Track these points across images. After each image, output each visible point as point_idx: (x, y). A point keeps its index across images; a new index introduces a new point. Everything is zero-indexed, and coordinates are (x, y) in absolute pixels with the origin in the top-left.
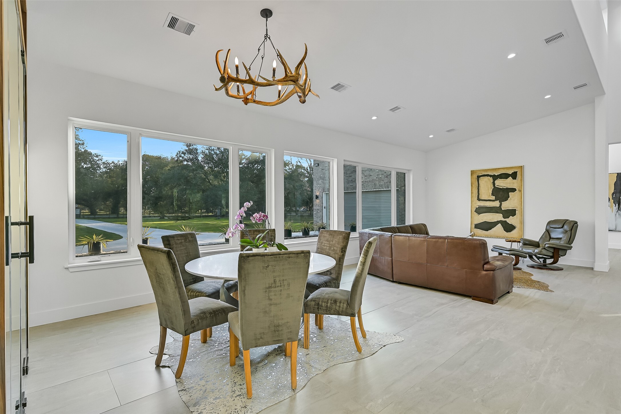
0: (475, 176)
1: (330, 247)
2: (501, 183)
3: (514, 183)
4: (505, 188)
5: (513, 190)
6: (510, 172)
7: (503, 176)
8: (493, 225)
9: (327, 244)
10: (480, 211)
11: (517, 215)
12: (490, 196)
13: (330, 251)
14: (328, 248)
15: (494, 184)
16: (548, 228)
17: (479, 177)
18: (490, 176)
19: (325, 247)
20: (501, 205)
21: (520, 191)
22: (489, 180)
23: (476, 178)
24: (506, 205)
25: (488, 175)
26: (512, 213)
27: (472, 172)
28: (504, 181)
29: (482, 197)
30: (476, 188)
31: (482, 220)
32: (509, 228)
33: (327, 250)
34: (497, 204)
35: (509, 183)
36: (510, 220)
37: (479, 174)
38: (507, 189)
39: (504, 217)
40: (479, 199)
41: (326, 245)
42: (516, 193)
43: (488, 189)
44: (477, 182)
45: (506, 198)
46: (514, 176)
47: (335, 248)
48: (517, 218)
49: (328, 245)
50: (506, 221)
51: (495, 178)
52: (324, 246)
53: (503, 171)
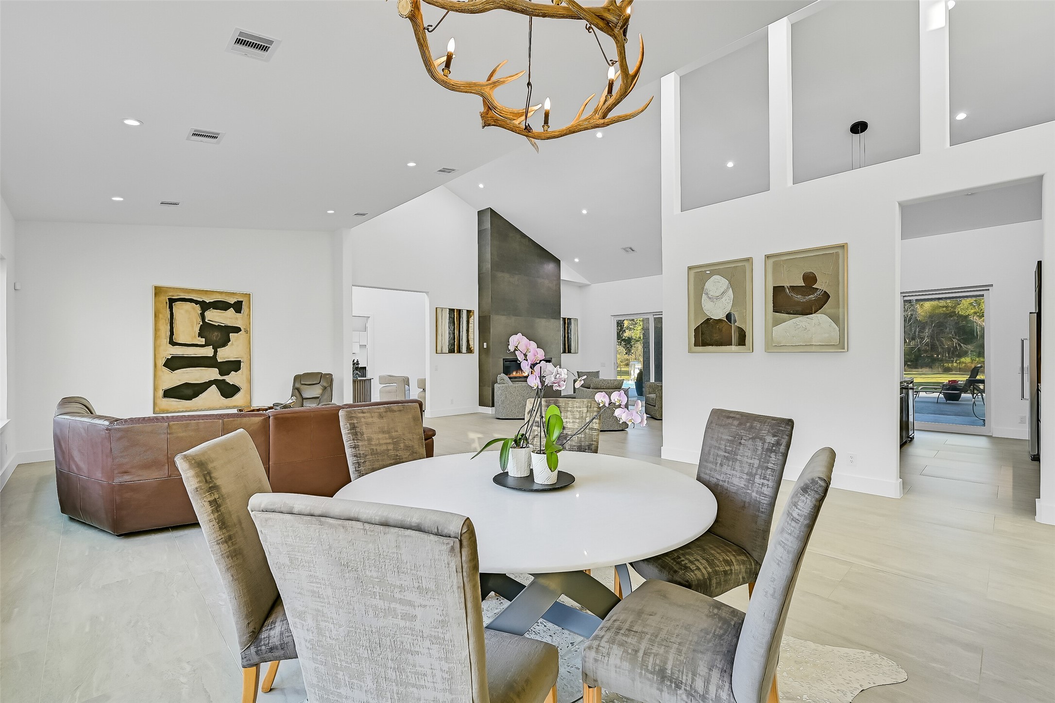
0: (165, 299)
1: (396, 444)
2: (214, 316)
3: (237, 319)
4: (224, 325)
5: (237, 330)
6: (232, 301)
7: (220, 305)
8: (203, 387)
9: (386, 439)
10: (173, 364)
11: (243, 370)
12: (195, 337)
13: (400, 453)
14: (391, 447)
15: (203, 316)
16: (297, 385)
17: (172, 301)
18: (197, 302)
19: (384, 447)
20: (216, 352)
21: (247, 332)
22: (194, 309)
23: (167, 303)
24: (225, 354)
25: (191, 301)
26: (235, 366)
27: (158, 291)
28: (220, 314)
29: (179, 338)
30: (167, 322)
31: (179, 380)
32: (228, 391)
33: (392, 453)
34: (208, 352)
35: (230, 318)
36: (232, 378)
37: (173, 296)
38: (227, 327)
39: (221, 374)
40: (172, 343)
41: (382, 442)
42: (240, 334)
43: (193, 327)
44: (168, 310)
45: (225, 342)
46: (238, 307)
47: (408, 443)
48: (242, 374)
49: (389, 441)
50: (224, 380)
51: (205, 306)
52: (380, 445)
53: (220, 297)
